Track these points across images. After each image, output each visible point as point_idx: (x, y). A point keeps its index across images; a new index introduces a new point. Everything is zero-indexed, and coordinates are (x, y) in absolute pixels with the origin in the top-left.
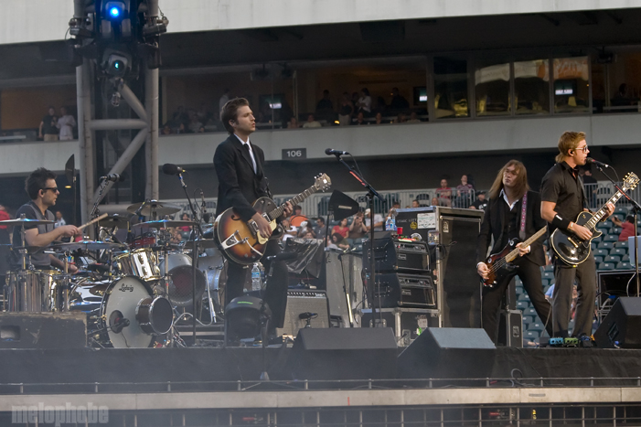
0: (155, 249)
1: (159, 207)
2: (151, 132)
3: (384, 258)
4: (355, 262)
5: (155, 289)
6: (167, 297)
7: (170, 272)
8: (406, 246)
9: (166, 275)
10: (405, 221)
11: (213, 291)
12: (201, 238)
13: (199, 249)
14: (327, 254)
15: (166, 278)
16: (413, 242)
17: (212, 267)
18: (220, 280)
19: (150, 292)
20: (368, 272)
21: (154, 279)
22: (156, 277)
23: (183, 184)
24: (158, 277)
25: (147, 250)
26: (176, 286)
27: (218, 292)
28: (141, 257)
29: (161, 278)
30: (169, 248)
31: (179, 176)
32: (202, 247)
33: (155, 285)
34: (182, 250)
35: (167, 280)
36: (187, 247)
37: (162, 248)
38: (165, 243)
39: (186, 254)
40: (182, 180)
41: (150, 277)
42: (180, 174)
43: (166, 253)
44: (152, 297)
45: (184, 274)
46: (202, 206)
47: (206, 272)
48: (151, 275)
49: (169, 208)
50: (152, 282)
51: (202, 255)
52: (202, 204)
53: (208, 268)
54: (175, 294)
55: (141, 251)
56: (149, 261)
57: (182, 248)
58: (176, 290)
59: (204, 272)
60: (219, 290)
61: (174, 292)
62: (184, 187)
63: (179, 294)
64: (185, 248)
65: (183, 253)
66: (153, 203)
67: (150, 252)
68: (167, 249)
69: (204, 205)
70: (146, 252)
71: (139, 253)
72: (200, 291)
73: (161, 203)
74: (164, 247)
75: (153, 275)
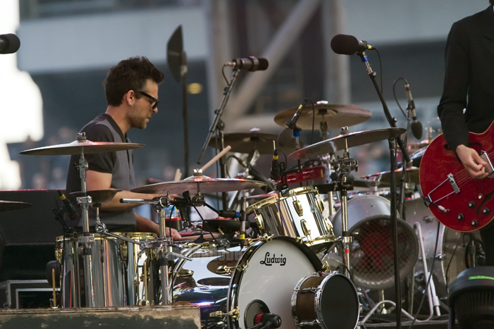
0: (324, 189)
1: (330, 113)
5: (326, 260)
6: (347, 274)
9: (344, 234)
11: (433, 261)
12: (408, 166)
13: (406, 185)
15: (346, 240)
17: (431, 217)
18: (446, 240)
19: (317, 265)
21: (323, 241)
22: (326, 238)
23: (370, 70)
24: (331, 238)
25: (309, 190)
26: (367, 252)
27: (442, 262)
28: (299, 204)
29: (335, 240)
30: (349, 185)
31: (362, 56)
32: (412, 182)
33: (325, 253)
34: (376, 188)
35: (346, 244)
36: (384, 183)
37: (336, 186)
38: (341, 176)
39: (382, 195)
40: (367, 63)
41: (317, 239)
42: (364, 53)
43: (343, 194)
44: (321, 275)
45: (378, 231)
46: (408, 109)
47: (419, 227)
48: (318, 235)
49: (349, 114)
50: (319, 247)
51: (413, 197)
52: (409, 105)
53: (424, 220)
54: (366, 267)
55: (298, 193)
56: (312, 209)
57: (374, 186)
58: (366, 261)
59: (415, 227)
60: (444, 258)
61: (363, 264)
62: (371, 75)
63: (371, 267)
64: (381, 186)
65: (378, 194)
66: (322, 108)
67: (315, 193)
68: (345, 188)
69: (411, 107)
70: (307, 194)
71: (294, 197)
72: (409, 262)
73: (334, 106)
74: (339, 184)
75: (321, 234)
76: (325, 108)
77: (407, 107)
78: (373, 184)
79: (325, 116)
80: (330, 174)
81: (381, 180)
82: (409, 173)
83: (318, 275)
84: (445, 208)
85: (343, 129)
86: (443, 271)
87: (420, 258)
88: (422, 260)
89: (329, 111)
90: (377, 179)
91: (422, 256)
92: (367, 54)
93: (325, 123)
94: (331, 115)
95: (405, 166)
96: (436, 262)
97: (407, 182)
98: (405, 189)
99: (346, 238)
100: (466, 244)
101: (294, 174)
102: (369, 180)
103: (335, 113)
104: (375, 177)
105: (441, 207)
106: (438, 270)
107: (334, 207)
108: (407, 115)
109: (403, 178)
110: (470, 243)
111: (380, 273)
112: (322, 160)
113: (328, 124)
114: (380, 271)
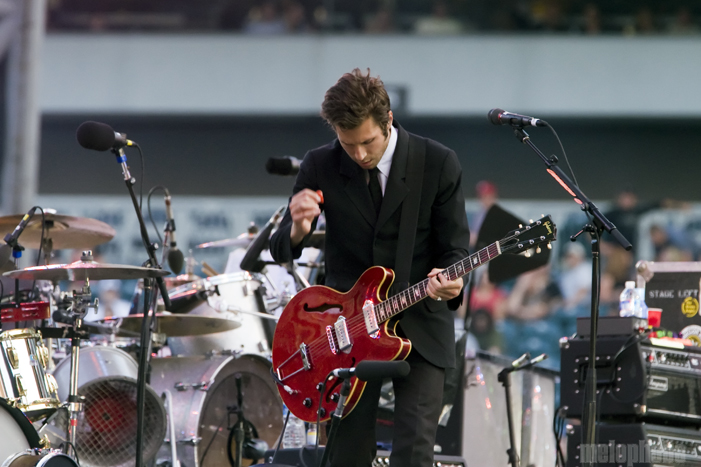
0: (49, 333)
1: (58, 226)
2: (25, 26)
3: (614, 384)
4: (537, 389)
5: (46, 432)
6: (71, 454)
7: (81, 391)
8: (669, 357)
9: (71, 399)
10: (669, 295)
11: (184, 445)
12: (160, 309)
13: (154, 337)
14: (469, 365)
15: (73, 407)
16: (687, 349)
17: (184, 384)
18: (205, 418)
19: (32, 439)
20: (570, 415)
21: (42, 407)
22: (47, 404)
23: (127, 175)
24: (54, 403)
25: (29, 334)
26: (94, 426)
27: (196, 448)
28: (14, 352)
29: (60, 406)
30: (84, 332)
31: (118, 154)
32: (162, 332)
33: (44, 423)
34: (113, 337)
35: (74, 412)
36: (124, 331)
37: (66, 331)
38: (75, 318)
39: (120, 348)
40: (124, 165)
41: (35, 403)
42: (121, 151)
43: (75, 343)
44: (37, 452)
45: (113, 398)
46: (167, 230)
47: (170, 397)
48: (37, 397)
49: (83, 230)
50: (37, 415)
51: (159, 352)
52: (168, 226)
53: (175, 387)
54: (91, 446)
55: (16, 337)
56: (33, 361)
57: (110, 333)
58: (93, 438)
59: (164, 396)
60: (199, 443)
61: (88, 442)
62: (128, 182)
63: (99, 447)
64: (120, 335)
65: (114, 345)
66: (47, 218)
67: (37, 339)
68: (78, 335)
69: (171, 228)
70: (26, 339)
71: (8, 342)
72: (151, 444)
73: (64, 217)
74: (70, 329)
75: (42, 397)
76: (52, 219)
77: (165, 227)
78: (109, 331)
79: (51, 230)
80: (52, 312)
81: (121, 327)
82: (160, 320)
83: (33, 454)
84: (292, 388)
85: (84, 254)
86: (196, 461)
87: (166, 440)
88: (169, 444)
89: (56, 223)
90: (115, 325)
91: (170, 438)
92: (125, 152)
93: (50, 241)
94: (58, 229)
95: (156, 310)
96: (189, 447)
97: (156, 332)
98: (153, 342)
99: (73, 404)
100: (231, 426)
101: (11, 310)
102: (105, 325)
103: (64, 228)
104: (113, 322)
105: (287, 388)
106: (190, 458)
107: (53, 359)
108: (164, 239)
109: (152, 326)
110: (237, 425)
111: (109, 456)
112: (42, 292)
113: (53, 240)
114: (110, 453)
